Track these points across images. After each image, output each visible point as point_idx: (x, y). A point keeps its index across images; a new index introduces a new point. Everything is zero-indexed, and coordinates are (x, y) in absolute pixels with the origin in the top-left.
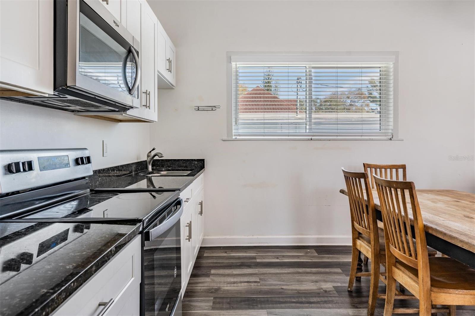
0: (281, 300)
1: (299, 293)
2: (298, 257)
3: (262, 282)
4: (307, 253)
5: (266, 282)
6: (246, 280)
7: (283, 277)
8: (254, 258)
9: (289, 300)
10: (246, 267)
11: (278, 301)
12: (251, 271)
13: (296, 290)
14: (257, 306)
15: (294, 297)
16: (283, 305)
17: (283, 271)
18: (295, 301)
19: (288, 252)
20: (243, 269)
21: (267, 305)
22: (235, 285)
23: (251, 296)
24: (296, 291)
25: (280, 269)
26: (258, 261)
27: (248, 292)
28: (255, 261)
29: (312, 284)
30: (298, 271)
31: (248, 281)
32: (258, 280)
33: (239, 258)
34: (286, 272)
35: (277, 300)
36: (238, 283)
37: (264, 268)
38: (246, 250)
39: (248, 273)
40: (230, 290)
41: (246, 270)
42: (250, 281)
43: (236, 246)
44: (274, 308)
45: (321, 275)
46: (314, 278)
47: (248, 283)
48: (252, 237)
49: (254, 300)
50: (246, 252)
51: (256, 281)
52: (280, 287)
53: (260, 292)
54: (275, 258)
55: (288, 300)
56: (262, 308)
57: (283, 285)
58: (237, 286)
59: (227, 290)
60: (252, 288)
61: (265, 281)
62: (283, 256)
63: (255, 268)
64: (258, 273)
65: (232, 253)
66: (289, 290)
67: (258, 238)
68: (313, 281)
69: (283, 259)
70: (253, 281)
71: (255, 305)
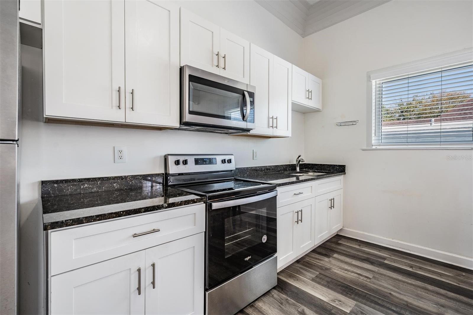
0: (380, 302)
1: (407, 306)
2: (441, 275)
3: (373, 280)
4: (459, 275)
5: (377, 282)
6: (359, 272)
7: (400, 285)
8: (385, 259)
9: (389, 306)
10: (368, 263)
11: (375, 301)
12: (371, 267)
13: (407, 302)
14: (350, 295)
15: (396, 306)
16: (377, 307)
17: (406, 280)
18: (395, 309)
19: (431, 266)
20: (364, 263)
21: (360, 299)
22: (346, 272)
23: (352, 286)
24: (406, 303)
25: (405, 277)
26: (386, 262)
27: (352, 281)
28: (383, 261)
29: (435, 305)
30: (427, 287)
31: (360, 274)
32: (371, 277)
33: (369, 254)
34: (410, 282)
35: (376, 300)
36: (349, 271)
37: (387, 270)
38: (380, 249)
39: (366, 267)
40: (337, 273)
41: (366, 264)
42: (363, 274)
43: (373, 244)
44: (365, 304)
45: (458, 303)
46: (443, 301)
47: (358, 275)
48: (392, 240)
49: (352, 290)
50: (380, 251)
51: (368, 277)
52: (389, 292)
53: (364, 287)
54: (408, 266)
55: (388, 305)
56: (354, 299)
57: (395, 291)
58: (347, 273)
59: (336, 273)
60: (358, 280)
61: (378, 280)
62: (420, 268)
63: (376, 266)
64: (376, 272)
65: (365, 248)
66: (397, 298)
68: (437, 304)
69: (417, 270)
70: (364, 276)
71: (349, 293)
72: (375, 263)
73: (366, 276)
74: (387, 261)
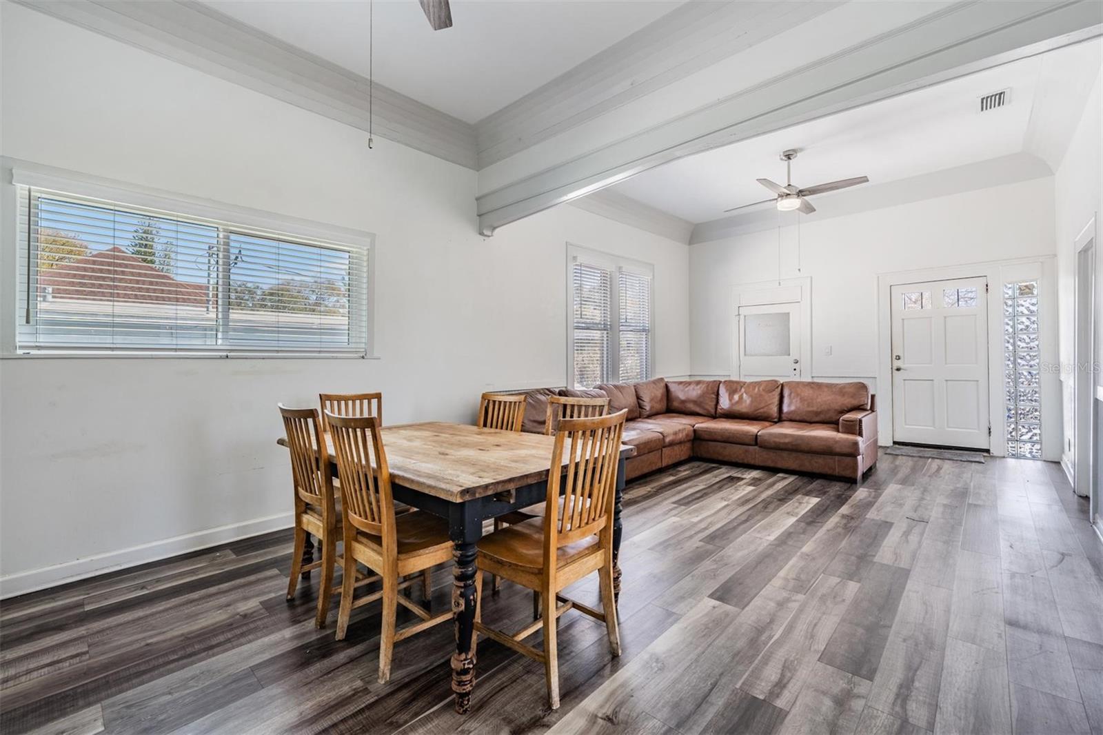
0: (143, 668)
1: (188, 639)
2: (193, 572)
3: (92, 652)
4: (214, 559)
5: (107, 647)
6: (49, 661)
7: (151, 622)
8: (80, 605)
9: (163, 660)
10: (50, 633)
11: (134, 674)
12: (65, 636)
13: (182, 635)
14: (72, 706)
15: (174, 652)
16: (146, 677)
17: (154, 610)
18: (176, 657)
19: (170, 569)
20: (39, 639)
21: (103, 694)
22: (11, 683)
23: (60, 691)
24: (183, 638)
25: (147, 608)
26: (87, 608)
27: (47, 686)
28: (82, 610)
29: (219, 612)
30: (190, 598)
31: (53, 662)
32: (86, 649)
33: (30, 618)
34: (161, 608)
35: (132, 671)
36: (20, 676)
37: (105, 618)
38: (52, 596)
39: (54, 643)
41: (48, 639)
42: (60, 658)
43: (21, 596)
44: (121, 692)
45: (239, 590)
46: (223, 600)
47: (51, 665)
48: (78, 562)
49: (67, 696)
50: (53, 599)
51: (77, 654)
52: (143, 644)
53: (87, 673)
54: (136, 590)
55: (161, 661)
56: (89, 705)
57: (151, 637)
60: (61, 673)
61: (105, 644)
62: (158, 581)
63: (76, 627)
64: (85, 634)
66: (164, 641)
67: (92, 560)
68: (220, 607)
69: (157, 587)
70: (67, 657)
71: (68, 705)
72: (67, 624)
73: (71, 656)
74: (88, 606)
